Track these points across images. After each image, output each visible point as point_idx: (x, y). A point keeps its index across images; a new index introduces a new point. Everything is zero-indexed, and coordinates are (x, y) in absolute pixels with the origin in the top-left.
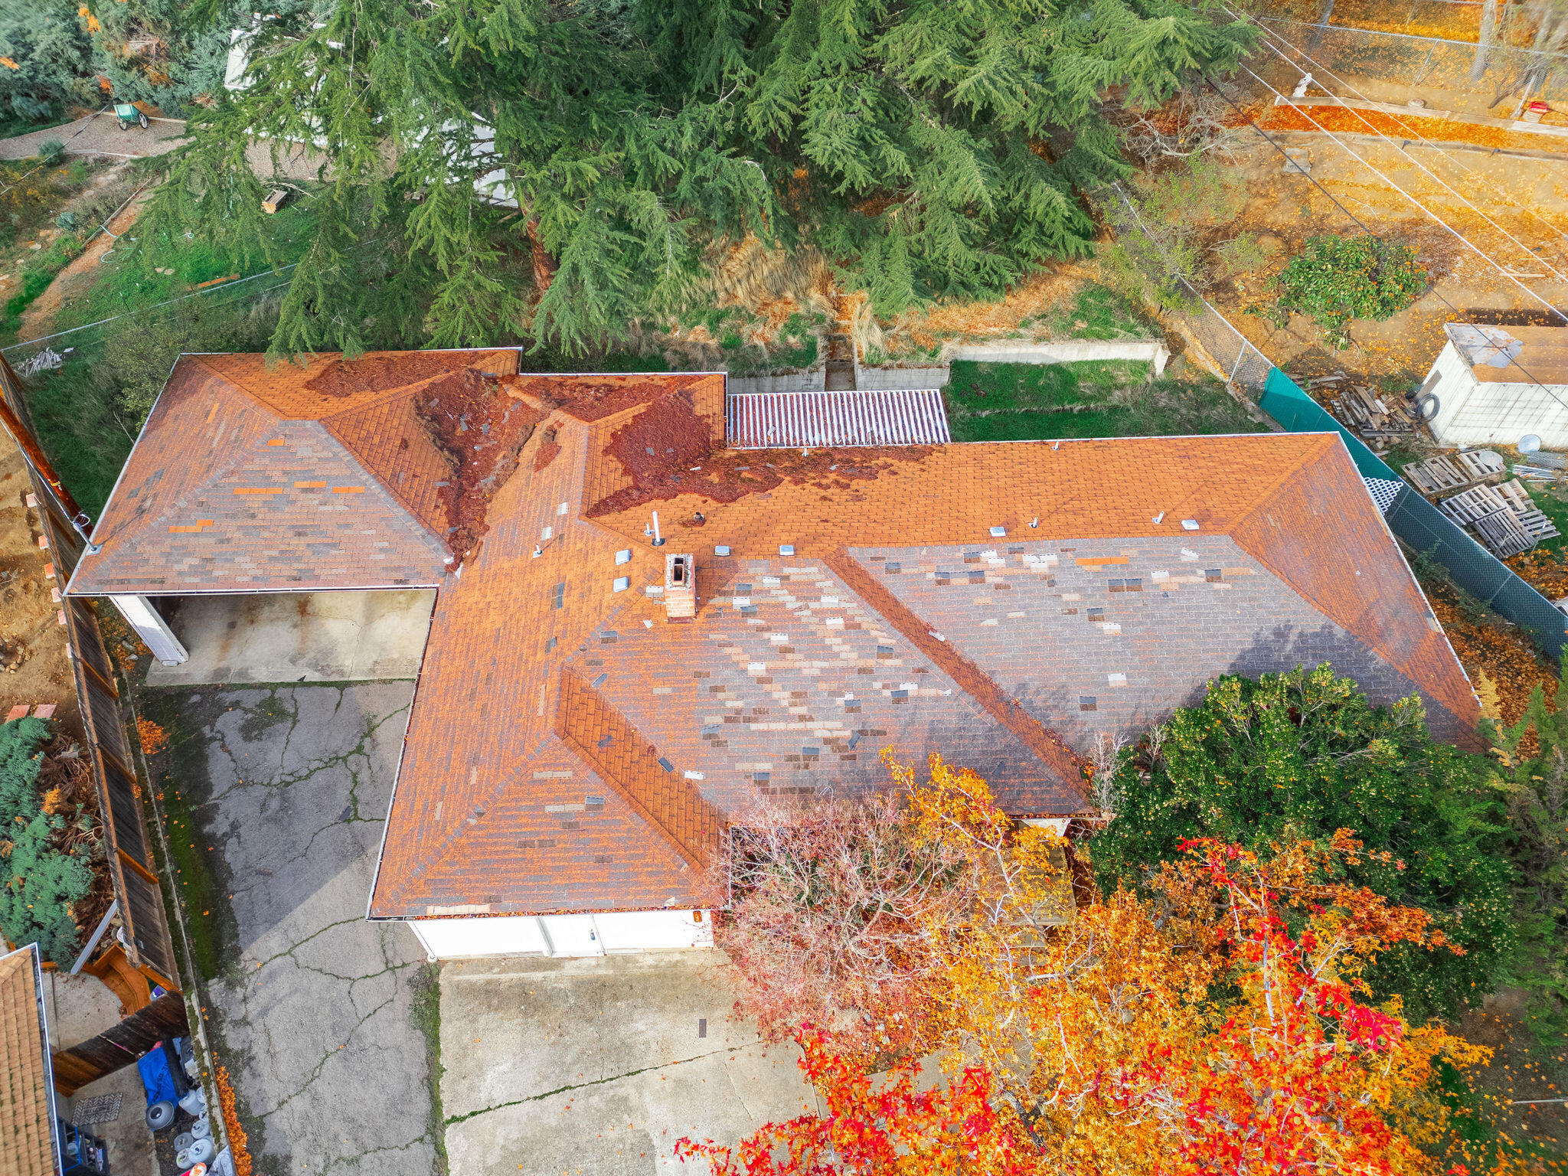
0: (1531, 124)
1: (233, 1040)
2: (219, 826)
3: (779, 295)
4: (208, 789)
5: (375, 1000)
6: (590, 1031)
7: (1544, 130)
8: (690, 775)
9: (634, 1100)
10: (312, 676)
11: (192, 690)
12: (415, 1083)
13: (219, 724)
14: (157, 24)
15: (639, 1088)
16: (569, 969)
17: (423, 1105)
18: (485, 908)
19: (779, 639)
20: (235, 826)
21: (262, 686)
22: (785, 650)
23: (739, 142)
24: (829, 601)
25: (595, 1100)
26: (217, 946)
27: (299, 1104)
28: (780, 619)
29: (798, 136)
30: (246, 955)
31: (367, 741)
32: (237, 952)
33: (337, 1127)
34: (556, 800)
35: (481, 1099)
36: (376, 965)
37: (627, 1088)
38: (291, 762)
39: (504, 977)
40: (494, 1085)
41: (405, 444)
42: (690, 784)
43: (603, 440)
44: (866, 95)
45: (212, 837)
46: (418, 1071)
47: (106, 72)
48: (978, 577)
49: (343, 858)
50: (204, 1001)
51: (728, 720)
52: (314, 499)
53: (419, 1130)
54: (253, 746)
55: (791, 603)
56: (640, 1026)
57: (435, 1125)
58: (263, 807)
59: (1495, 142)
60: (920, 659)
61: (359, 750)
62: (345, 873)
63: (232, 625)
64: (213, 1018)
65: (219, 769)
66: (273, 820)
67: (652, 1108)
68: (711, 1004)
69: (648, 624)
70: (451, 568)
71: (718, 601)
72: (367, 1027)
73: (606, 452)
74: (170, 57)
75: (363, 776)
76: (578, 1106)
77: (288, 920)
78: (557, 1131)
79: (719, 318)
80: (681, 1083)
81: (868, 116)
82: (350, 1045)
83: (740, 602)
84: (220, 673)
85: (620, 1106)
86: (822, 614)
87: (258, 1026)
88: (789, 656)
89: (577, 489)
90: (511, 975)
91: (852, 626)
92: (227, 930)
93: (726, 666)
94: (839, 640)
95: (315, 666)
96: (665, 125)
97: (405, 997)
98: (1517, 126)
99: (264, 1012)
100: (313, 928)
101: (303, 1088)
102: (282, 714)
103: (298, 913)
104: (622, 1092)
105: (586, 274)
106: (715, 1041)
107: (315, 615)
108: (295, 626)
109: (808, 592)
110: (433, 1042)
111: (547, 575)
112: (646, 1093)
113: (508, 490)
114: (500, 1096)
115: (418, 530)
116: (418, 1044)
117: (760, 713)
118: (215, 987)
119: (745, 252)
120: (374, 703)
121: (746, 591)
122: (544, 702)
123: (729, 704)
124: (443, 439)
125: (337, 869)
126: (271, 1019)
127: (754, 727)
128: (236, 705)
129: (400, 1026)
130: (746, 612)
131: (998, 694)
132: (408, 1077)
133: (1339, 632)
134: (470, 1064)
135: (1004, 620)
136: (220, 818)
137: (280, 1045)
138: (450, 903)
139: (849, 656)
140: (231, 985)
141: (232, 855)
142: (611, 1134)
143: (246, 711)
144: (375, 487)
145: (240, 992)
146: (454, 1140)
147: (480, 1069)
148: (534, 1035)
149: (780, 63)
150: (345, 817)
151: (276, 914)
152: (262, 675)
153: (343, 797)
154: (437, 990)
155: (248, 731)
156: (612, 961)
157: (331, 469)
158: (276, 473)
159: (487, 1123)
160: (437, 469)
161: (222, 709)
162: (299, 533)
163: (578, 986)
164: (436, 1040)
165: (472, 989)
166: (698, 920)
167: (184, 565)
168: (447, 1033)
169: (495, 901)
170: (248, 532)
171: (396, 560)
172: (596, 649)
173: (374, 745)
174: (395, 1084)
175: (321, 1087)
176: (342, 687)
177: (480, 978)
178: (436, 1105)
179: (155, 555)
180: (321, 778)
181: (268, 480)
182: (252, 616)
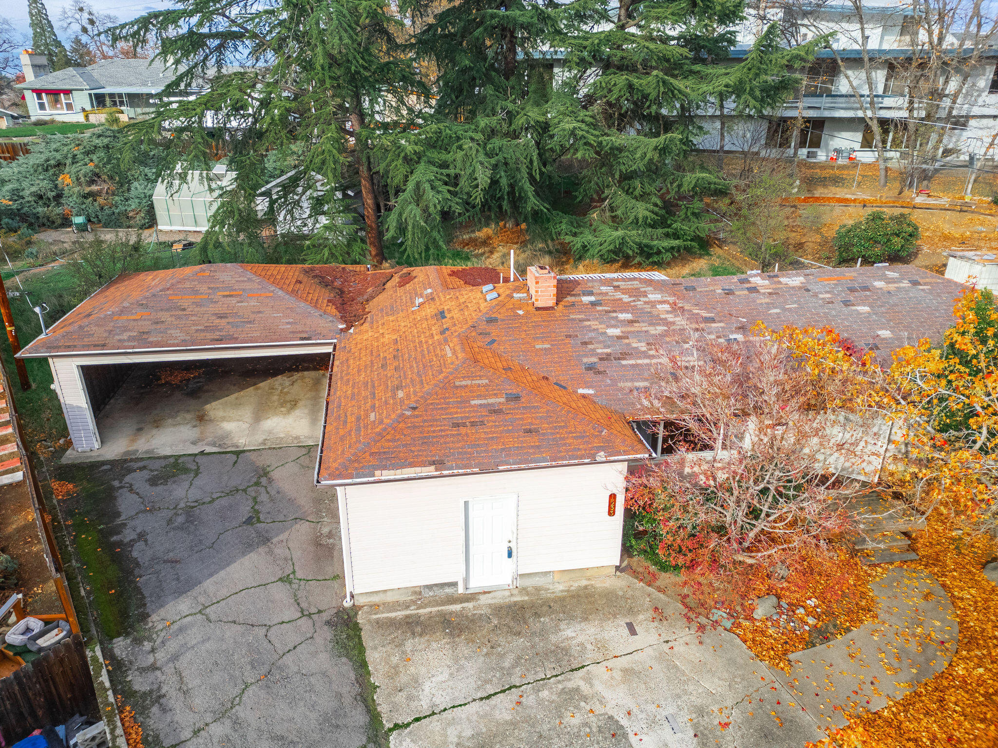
0: (924, 199)
1: (139, 683)
2: (128, 535)
4: (118, 514)
5: (293, 638)
6: (520, 641)
7: (931, 201)
8: (582, 391)
9: (585, 688)
10: (210, 449)
11: (105, 463)
12: (348, 700)
13: (128, 479)
15: (588, 680)
16: (484, 600)
17: (359, 717)
18: (431, 470)
19: (625, 316)
20: (142, 536)
21: (166, 457)
24: (654, 297)
25: (545, 694)
26: (123, 615)
27: (218, 729)
30: (154, 617)
31: (264, 481)
32: (145, 617)
34: (479, 397)
35: (424, 705)
36: (292, 613)
37: (577, 680)
38: (194, 494)
39: (421, 611)
40: (434, 691)
42: (585, 396)
43: (446, 272)
45: (120, 544)
46: (348, 689)
48: (753, 290)
49: (249, 547)
50: (108, 654)
51: (601, 359)
52: (233, 301)
53: (359, 740)
54: (160, 488)
55: (626, 298)
56: (569, 633)
57: (377, 734)
58: (169, 522)
61: (257, 484)
62: (253, 556)
63: (140, 430)
64: (118, 668)
65: (127, 504)
66: (181, 528)
67: (607, 694)
68: (633, 612)
69: (521, 312)
70: (345, 329)
71: (570, 299)
72: (288, 659)
73: (450, 275)
74: (114, 194)
75: (264, 497)
76: (530, 700)
77: (197, 590)
78: (514, 724)
80: (628, 672)
82: (271, 674)
83: (586, 299)
84: (127, 453)
85: (572, 696)
86: (651, 303)
87: (169, 669)
88: (635, 325)
89: (436, 285)
90: (428, 610)
91: (677, 308)
92: (134, 602)
93: (590, 331)
94: (671, 316)
95: (214, 444)
97: (327, 633)
98: (917, 200)
99: (175, 658)
100: (224, 592)
101: (221, 715)
102: (186, 470)
103: (209, 585)
104: (570, 685)
106: (648, 637)
108: (195, 426)
109: (636, 293)
110: (361, 665)
112: (596, 682)
114: (442, 701)
115: (317, 313)
116: (346, 670)
117: (624, 355)
118: (121, 646)
120: (266, 460)
121: (591, 293)
122: (451, 354)
123: (599, 351)
125: (244, 554)
126: (183, 663)
127: (624, 362)
128: (142, 469)
129: (324, 656)
130: (593, 304)
132: (339, 696)
134: (403, 679)
135: (784, 309)
136: (127, 531)
137: (192, 682)
138: (396, 467)
139: (682, 323)
140: (138, 641)
141: (138, 552)
142: (574, 720)
143: (152, 471)
144: (282, 293)
145: (147, 646)
147: (416, 682)
148: (464, 650)
150: (249, 521)
151: (184, 587)
152: (168, 452)
153: (245, 510)
154: (357, 628)
155: (153, 482)
156: (524, 590)
157: (247, 286)
158: (203, 288)
159: (434, 725)
160: (325, 295)
161: (130, 471)
162: (221, 317)
163: (498, 610)
164: (364, 665)
165: (392, 624)
166: (611, 512)
167: (125, 336)
168: (373, 657)
169: (439, 464)
170: (178, 318)
171: (300, 328)
172: (483, 326)
173: (270, 481)
174: (326, 703)
175: (241, 712)
176: (238, 453)
177: (400, 614)
178: (374, 717)
179: (99, 333)
180: (224, 502)
181: (195, 292)
182: (157, 424)
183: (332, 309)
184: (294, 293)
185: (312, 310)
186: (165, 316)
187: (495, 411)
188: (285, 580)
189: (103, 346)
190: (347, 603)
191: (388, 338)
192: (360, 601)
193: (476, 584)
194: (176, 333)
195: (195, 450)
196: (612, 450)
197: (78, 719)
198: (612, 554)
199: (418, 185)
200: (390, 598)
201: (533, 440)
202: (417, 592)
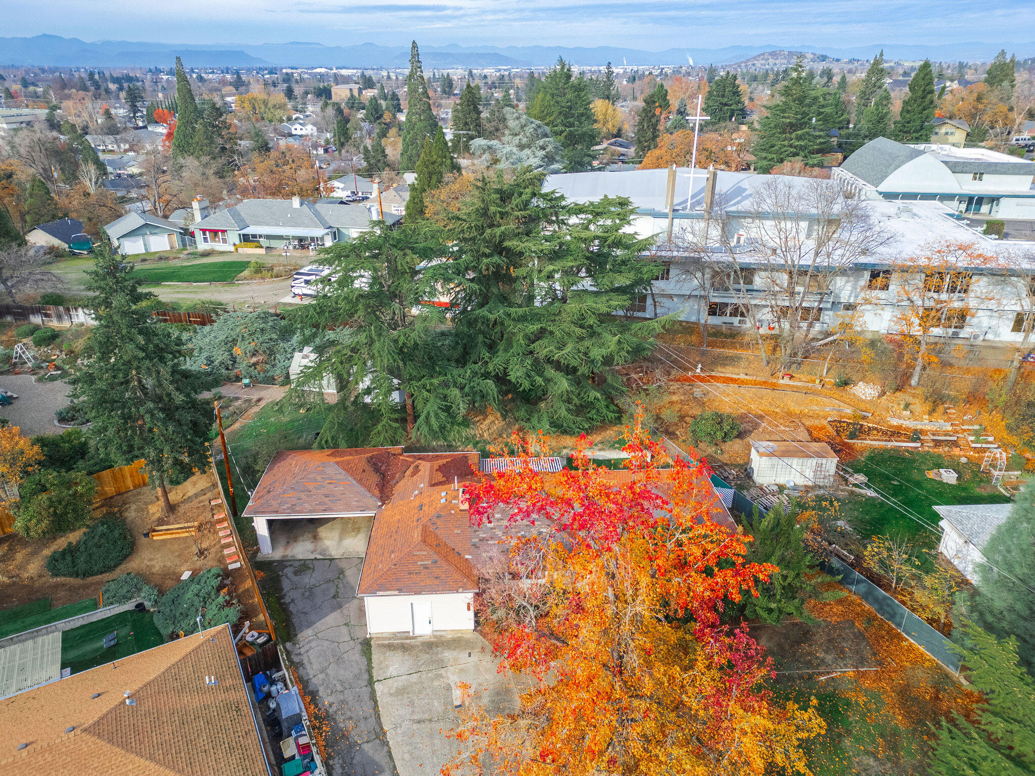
0: (786, 381)
1: (296, 659)
2: (287, 600)
3: (500, 436)
4: (282, 589)
5: (347, 648)
6: (427, 656)
7: (791, 383)
8: (466, 557)
9: (444, 674)
10: (319, 557)
11: (275, 561)
12: (363, 671)
13: (285, 571)
14: (264, 352)
15: (446, 671)
16: (420, 639)
17: (366, 677)
18: (396, 593)
20: (293, 600)
21: (300, 560)
22: (500, 519)
23: (486, 376)
25: (430, 675)
26: (289, 634)
27: (321, 676)
29: (506, 374)
30: (299, 636)
31: (341, 576)
32: (296, 635)
33: (335, 682)
34: (421, 560)
35: (388, 675)
36: (348, 638)
37: (442, 671)
38: (313, 581)
39: (395, 642)
40: (392, 670)
41: (364, 471)
42: (467, 559)
43: (436, 467)
44: (529, 361)
45: (284, 603)
46: (364, 667)
47: (242, 367)
49: (333, 609)
50: (285, 648)
51: (480, 540)
52: (332, 486)
53: (366, 683)
54: (298, 577)
56: (447, 654)
57: (371, 682)
58: (303, 595)
59: (774, 387)
61: (339, 578)
62: (335, 613)
63: (288, 543)
64: (288, 653)
65: (286, 584)
66: (307, 598)
67: (451, 677)
68: (473, 648)
69: (453, 512)
70: (380, 507)
72: (345, 655)
73: (437, 470)
74: (266, 363)
75: (341, 585)
76: (424, 676)
77: (314, 626)
78: (416, 683)
79: (477, 443)
80: (461, 670)
81: (529, 367)
82: (339, 660)
84: (283, 556)
85: (439, 676)
87: (305, 655)
88: (502, 521)
89: (427, 480)
90: (397, 641)
92: (292, 629)
95: (321, 554)
96: (461, 371)
97: (359, 647)
98: (781, 382)
99: (307, 651)
100: (324, 628)
101: (322, 672)
102: (309, 568)
103: (318, 624)
104: (440, 672)
105: (432, 414)
106: (475, 658)
107: (321, 539)
108: (312, 542)
110: (370, 660)
111: (417, 503)
112: (449, 673)
113: (401, 483)
114: (394, 673)
115: (369, 495)
116: (364, 660)
118: (288, 645)
119: (487, 422)
120: (343, 565)
122: (417, 535)
123: (481, 536)
124: (377, 470)
125: (332, 612)
126: (310, 653)
128: (291, 566)
129: (357, 655)
132: (361, 669)
134: (383, 665)
136: (287, 598)
137: (313, 660)
138: (385, 590)
140: (294, 644)
141: (292, 608)
142: (436, 683)
143: (295, 567)
144: (354, 482)
145: (297, 646)
146: (378, 686)
147: (387, 667)
148: (407, 657)
149: (500, 353)
150: (334, 597)
151: (310, 624)
152: (300, 557)
153: (333, 591)
154: (370, 646)
155: (296, 573)
156: (435, 636)
157: (339, 477)
158: (319, 478)
159: (390, 681)
160: (375, 479)
161: (286, 567)
162: (327, 496)
163: (423, 644)
164: (371, 659)
165: (384, 646)
166: (469, 609)
167: (285, 507)
168: (375, 657)
169: (400, 590)
170: (308, 496)
171: (361, 504)
172: (435, 520)
173: (344, 576)
174: (356, 671)
175: (329, 672)
176: (332, 560)
177: (386, 642)
178: (371, 677)
179: (275, 504)
180: (324, 586)
181: (316, 480)
182: (295, 539)
183: (377, 492)
184: (360, 481)
185: (367, 493)
186: (302, 495)
187: (426, 567)
188: (346, 624)
189: (277, 512)
190: (368, 636)
191: (398, 517)
192: (373, 636)
193: (418, 632)
194: (307, 505)
195: (312, 557)
196: (465, 589)
197: (274, 670)
198: (471, 625)
199: (429, 413)
200: (384, 635)
201: (437, 582)
202: (394, 634)
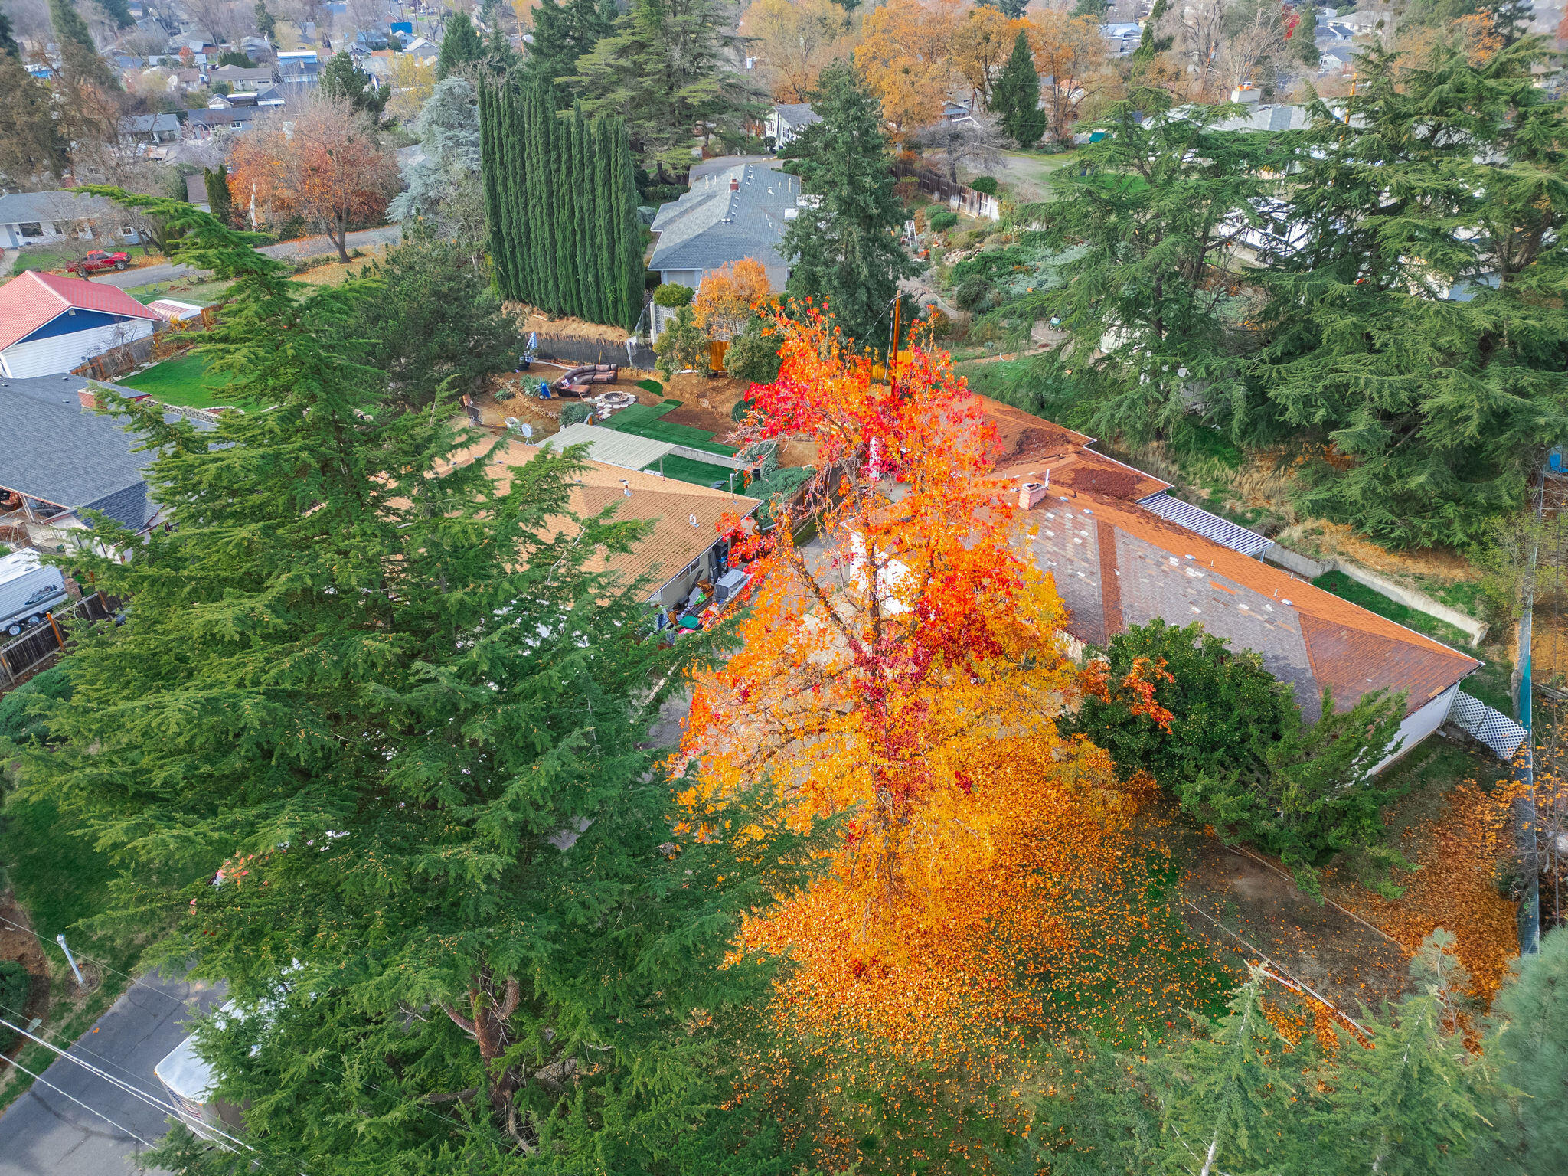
19: (1051, 534)
22: (1049, 538)
24: (1084, 533)
28: (1059, 527)
41: (1006, 437)
48: (1159, 564)
55: (1069, 525)
60: (1097, 568)
71: (1040, 510)
73: (1072, 469)
79: (1220, 491)
83: (1050, 515)
86: (1075, 535)
88: (1048, 540)
91: (1083, 545)
94: (1072, 546)
109: (1078, 526)
113: (1025, 465)
121: (1056, 514)
124: (1022, 443)
130: (1048, 520)
131: (1117, 601)
133: (1310, 674)
135: (1152, 583)
139: (1070, 552)
160: (1007, 449)
184: (986, 443)
